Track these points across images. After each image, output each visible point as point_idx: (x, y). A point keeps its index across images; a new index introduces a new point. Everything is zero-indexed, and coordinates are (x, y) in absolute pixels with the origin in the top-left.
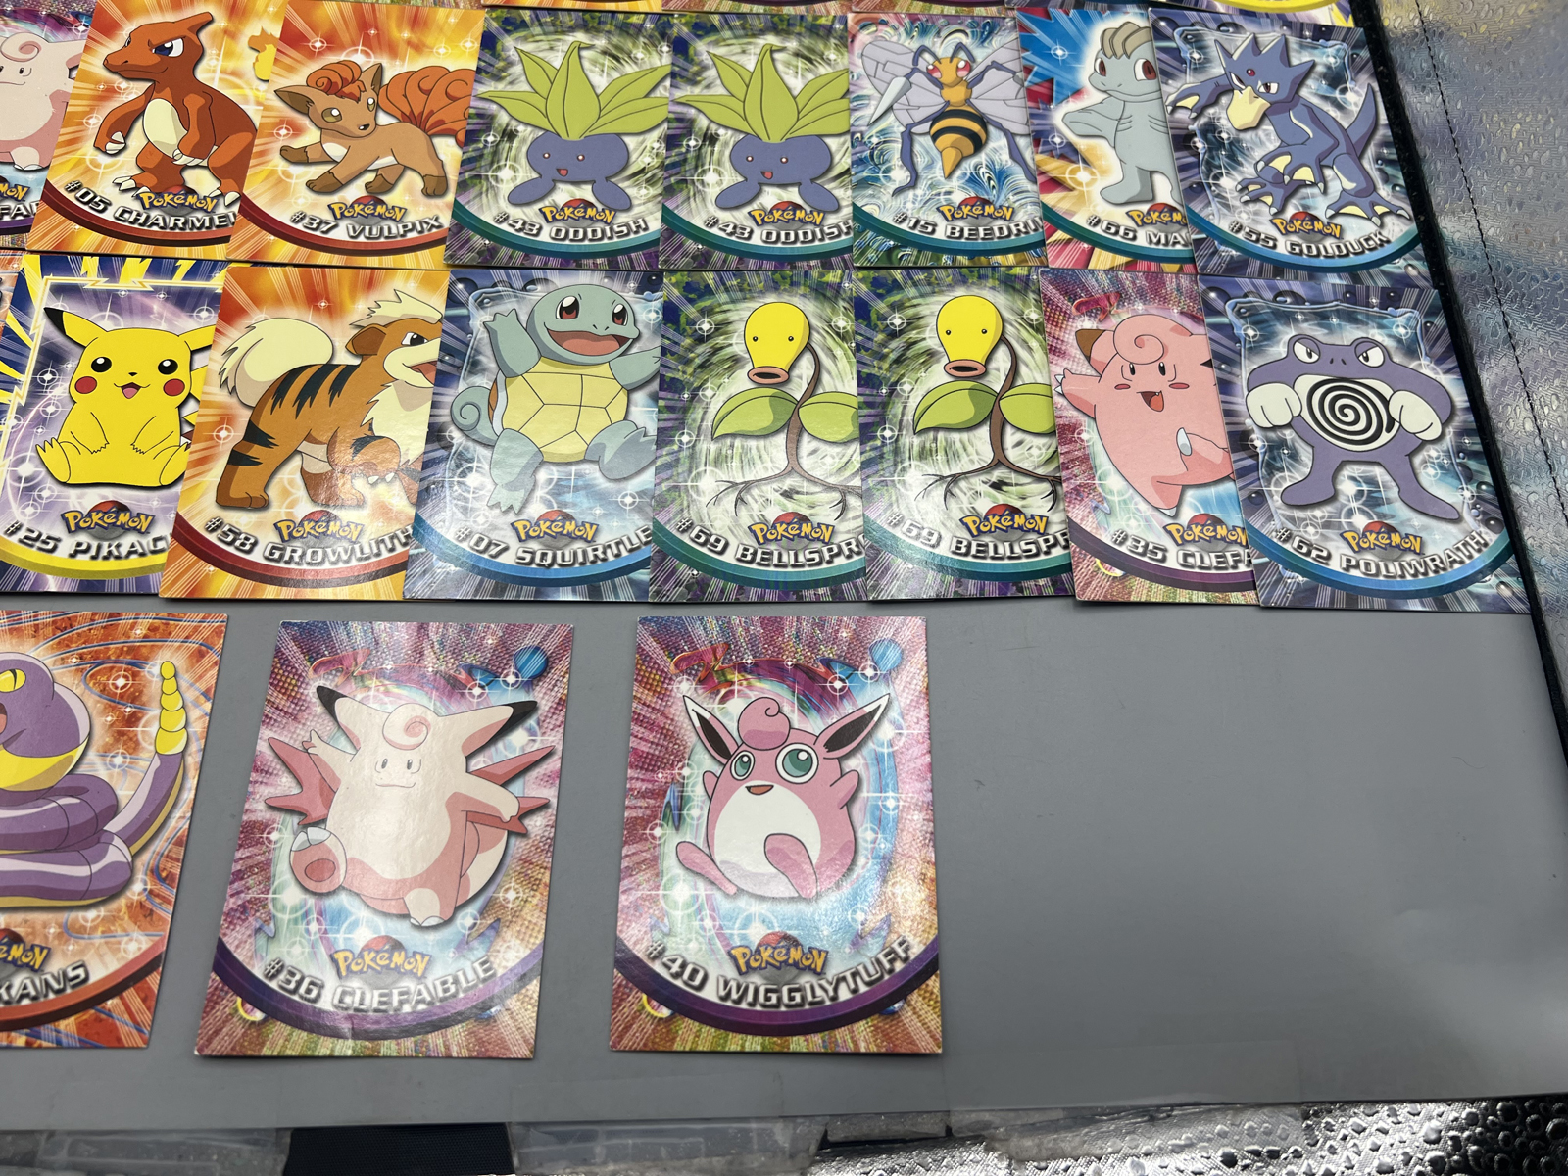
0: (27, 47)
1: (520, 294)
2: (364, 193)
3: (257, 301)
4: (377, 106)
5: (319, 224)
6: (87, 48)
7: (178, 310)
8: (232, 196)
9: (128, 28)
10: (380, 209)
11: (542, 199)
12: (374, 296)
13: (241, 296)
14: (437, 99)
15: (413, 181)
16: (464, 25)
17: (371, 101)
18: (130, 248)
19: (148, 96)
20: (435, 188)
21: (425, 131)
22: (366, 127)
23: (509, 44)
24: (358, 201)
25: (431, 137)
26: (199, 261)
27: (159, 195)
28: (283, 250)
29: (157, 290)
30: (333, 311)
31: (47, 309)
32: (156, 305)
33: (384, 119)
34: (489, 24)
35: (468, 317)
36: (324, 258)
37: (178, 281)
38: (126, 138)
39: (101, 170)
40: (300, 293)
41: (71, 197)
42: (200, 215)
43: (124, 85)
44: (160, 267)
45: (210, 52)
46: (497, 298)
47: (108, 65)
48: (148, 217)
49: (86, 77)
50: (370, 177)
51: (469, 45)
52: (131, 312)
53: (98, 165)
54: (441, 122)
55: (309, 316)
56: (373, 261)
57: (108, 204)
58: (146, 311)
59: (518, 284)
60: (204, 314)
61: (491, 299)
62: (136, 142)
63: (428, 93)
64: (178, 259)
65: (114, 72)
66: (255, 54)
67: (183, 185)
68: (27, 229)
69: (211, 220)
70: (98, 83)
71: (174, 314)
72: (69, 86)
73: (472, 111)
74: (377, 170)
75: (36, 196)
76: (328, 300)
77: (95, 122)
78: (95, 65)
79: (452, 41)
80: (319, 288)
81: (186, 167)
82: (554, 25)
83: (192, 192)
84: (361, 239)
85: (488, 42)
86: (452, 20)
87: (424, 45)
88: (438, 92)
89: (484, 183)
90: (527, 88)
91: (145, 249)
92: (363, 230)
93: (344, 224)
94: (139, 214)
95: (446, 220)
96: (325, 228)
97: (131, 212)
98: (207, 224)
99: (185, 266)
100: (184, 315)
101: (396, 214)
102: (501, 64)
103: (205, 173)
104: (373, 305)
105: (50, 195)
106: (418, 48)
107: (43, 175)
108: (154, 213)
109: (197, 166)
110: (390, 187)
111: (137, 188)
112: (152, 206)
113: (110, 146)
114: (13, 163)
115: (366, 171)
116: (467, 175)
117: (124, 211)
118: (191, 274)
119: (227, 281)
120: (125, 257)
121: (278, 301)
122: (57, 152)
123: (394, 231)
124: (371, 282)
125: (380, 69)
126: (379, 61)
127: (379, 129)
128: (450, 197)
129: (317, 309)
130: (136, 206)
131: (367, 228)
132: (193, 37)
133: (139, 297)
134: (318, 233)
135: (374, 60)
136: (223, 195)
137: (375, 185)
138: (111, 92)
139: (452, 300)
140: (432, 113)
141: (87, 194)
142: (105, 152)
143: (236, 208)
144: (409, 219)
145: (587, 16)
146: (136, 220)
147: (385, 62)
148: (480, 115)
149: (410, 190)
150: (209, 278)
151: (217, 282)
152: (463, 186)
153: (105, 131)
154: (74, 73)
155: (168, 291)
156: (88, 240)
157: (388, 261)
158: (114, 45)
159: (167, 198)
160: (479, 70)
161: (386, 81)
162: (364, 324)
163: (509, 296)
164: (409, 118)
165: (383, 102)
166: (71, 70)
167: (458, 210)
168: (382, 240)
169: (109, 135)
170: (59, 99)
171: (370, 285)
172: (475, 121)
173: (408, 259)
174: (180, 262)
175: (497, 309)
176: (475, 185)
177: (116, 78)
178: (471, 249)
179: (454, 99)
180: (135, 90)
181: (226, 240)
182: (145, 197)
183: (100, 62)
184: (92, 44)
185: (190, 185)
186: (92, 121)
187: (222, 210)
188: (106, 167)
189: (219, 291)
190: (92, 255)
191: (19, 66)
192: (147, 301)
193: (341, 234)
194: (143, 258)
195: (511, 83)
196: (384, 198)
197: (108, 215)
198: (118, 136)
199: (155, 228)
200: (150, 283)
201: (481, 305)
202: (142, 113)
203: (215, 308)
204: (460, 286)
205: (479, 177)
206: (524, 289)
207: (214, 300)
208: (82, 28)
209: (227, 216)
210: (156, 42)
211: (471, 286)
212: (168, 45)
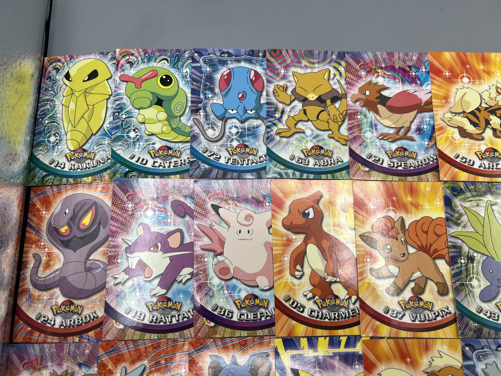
0: (248, 217)
1: (496, 353)
2: (411, 295)
3: (379, 359)
4: (406, 242)
5: (397, 314)
6: (273, 216)
7: (346, 366)
8: (354, 298)
9: (288, 203)
10: (422, 304)
11: (495, 298)
12: (430, 355)
13: (371, 357)
14: (432, 238)
15: (431, 287)
16: (434, 191)
17: (403, 239)
18: (319, 332)
19: (306, 242)
20: (443, 291)
21: (431, 256)
22: (404, 255)
23: (457, 202)
24: (410, 299)
25: (434, 259)
26: (349, 337)
27: (324, 300)
28: (385, 330)
29: (335, 354)
30: (413, 364)
31: (291, 369)
32: (336, 363)
33: (411, 250)
34: (446, 191)
35: (474, 366)
36: (403, 334)
37: (342, 349)
38: (302, 267)
39: (296, 288)
40: (397, 354)
41: (287, 304)
42: (343, 310)
43: (294, 237)
44: (334, 342)
45: (326, 214)
46: (485, 356)
47: (284, 226)
48: (322, 313)
49: (276, 233)
50: (412, 285)
51: (438, 203)
52: (327, 369)
53: (294, 285)
54: (436, 250)
55: (404, 367)
56: (425, 335)
57: (304, 307)
58: (333, 367)
59: (494, 347)
60: (357, 366)
61: (483, 356)
62: (307, 271)
63: (426, 233)
64: (340, 336)
65: (288, 230)
66: (345, 214)
67: (332, 293)
68: (273, 325)
69: (349, 312)
70: (282, 236)
71: (345, 368)
72: (270, 238)
73: (450, 244)
74: (414, 280)
75: (272, 305)
76: (410, 358)
77: (287, 259)
78: (278, 225)
79: (431, 202)
80: (404, 350)
81: (331, 283)
82: (476, 191)
83: (336, 297)
84: (417, 322)
85: (448, 202)
86: (428, 189)
87: (419, 204)
88: (431, 233)
89: (466, 288)
90: (471, 230)
91: (325, 332)
92: (417, 316)
93: (407, 313)
94: (318, 313)
95: (452, 309)
96: (400, 316)
97: (314, 311)
98: (347, 316)
99: (344, 340)
100: (349, 368)
101: (429, 306)
102: (456, 215)
103: (339, 286)
104: (431, 360)
105: (279, 305)
106: (417, 206)
107: (272, 292)
108: (325, 311)
109: (336, 282)
110: (423, 291)
111: (314, 297)
112: (323, 307)
113: (297, 273)
114: (258, 286)
115: (410, 281)
116: (457, 283)
117: (312, 311)
118: (347, 345)
119: (363, 348)
120: (318, 337)
121: (388, 359)
122: (275, 278)
123: (430, 316)
124: (427, 347)
125: (402, 221)
126: (401, 215)
127: (410, 256)
128: (451, 295)
129: (406, 363)
130: (315, 307)
131: (418, 315)
132: (316, 206)
133: (328, 360)
134: (397, 319)
135: (399, 215)
136: (350, 298)
137: (416, 289)
138: (289, 242)
139: (465, 357)
140: (431, 245)
141: (293, 303)
142: (295, 277)
143: (357, 305)
144: (436, 308)
145: (490, 185)
146: (318, 316)
147: (404, 216)
148: (455, 247)
149: (431, 291)
150: (355, 346)
151: (359, 348)
152: (457, 291)
153: (292, 265)
154: (271, 230)
155: (340, 354)
156: (301, 329)
157: (432, 334)
158: (284, 214)
159: (328, 301)
160: (447, 219)
161: (407, 227)
162: (429, 370)
163: (491, 354)
164: (421, 248)
165: (409, 240)
166: (269, 228)
167: (458, 305)
168: (426, 322)
169: (295, 267)
170: (269, 246)
171: (427, 348)
172: (453, 250)
173: (440, 333)
174: (341, 338)
175: (487, 361)
176: (462, 290)
177: (289, 233)
178: (470, 330)
179: (439, 236)
180: (299, 239)
181: (358, 323)
182: (318, 301)
183: (280, 224)
184: (275, 214)
185: (336, 293)
186: (286, 259)
187: (352, 307)
188: (298, 286)
189: (361, 353)
190: (304, 337)
191: (247, 228)
192: (332, 361)
193: (407, 319)
194: (325, 337)
195: (464, 227)
196: (422, 297)
197: (306, 314)
198: (298, 267)
199: (327, 320)
200: (332, 351)
201: (479, 359)
202: (305, 253)
203: (361, 363)
204: (467, 348)
205: (463, 284)
206: (497, 350)
207: (360, 358)
208: (267, 204)
209: (354, 310)
210: (301, 211)
211: (473, 349)
212: (307, 212)
